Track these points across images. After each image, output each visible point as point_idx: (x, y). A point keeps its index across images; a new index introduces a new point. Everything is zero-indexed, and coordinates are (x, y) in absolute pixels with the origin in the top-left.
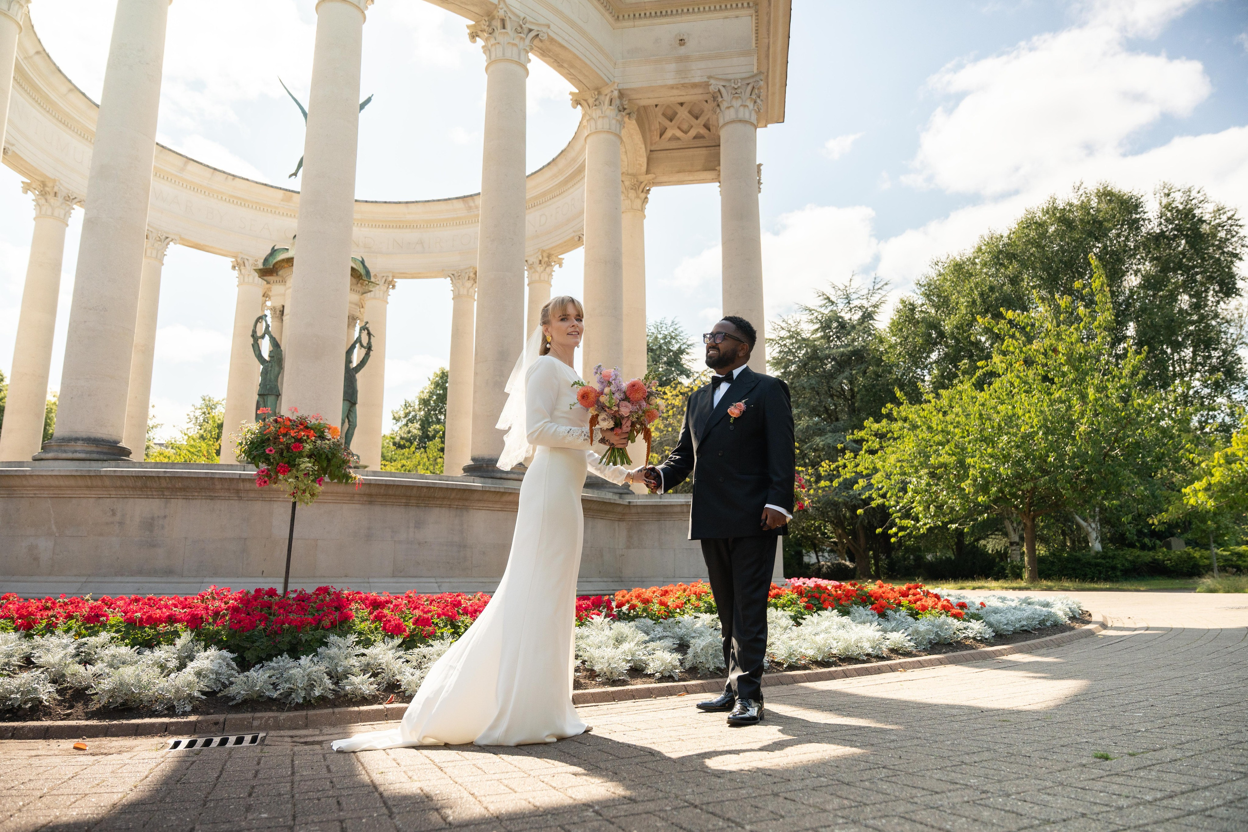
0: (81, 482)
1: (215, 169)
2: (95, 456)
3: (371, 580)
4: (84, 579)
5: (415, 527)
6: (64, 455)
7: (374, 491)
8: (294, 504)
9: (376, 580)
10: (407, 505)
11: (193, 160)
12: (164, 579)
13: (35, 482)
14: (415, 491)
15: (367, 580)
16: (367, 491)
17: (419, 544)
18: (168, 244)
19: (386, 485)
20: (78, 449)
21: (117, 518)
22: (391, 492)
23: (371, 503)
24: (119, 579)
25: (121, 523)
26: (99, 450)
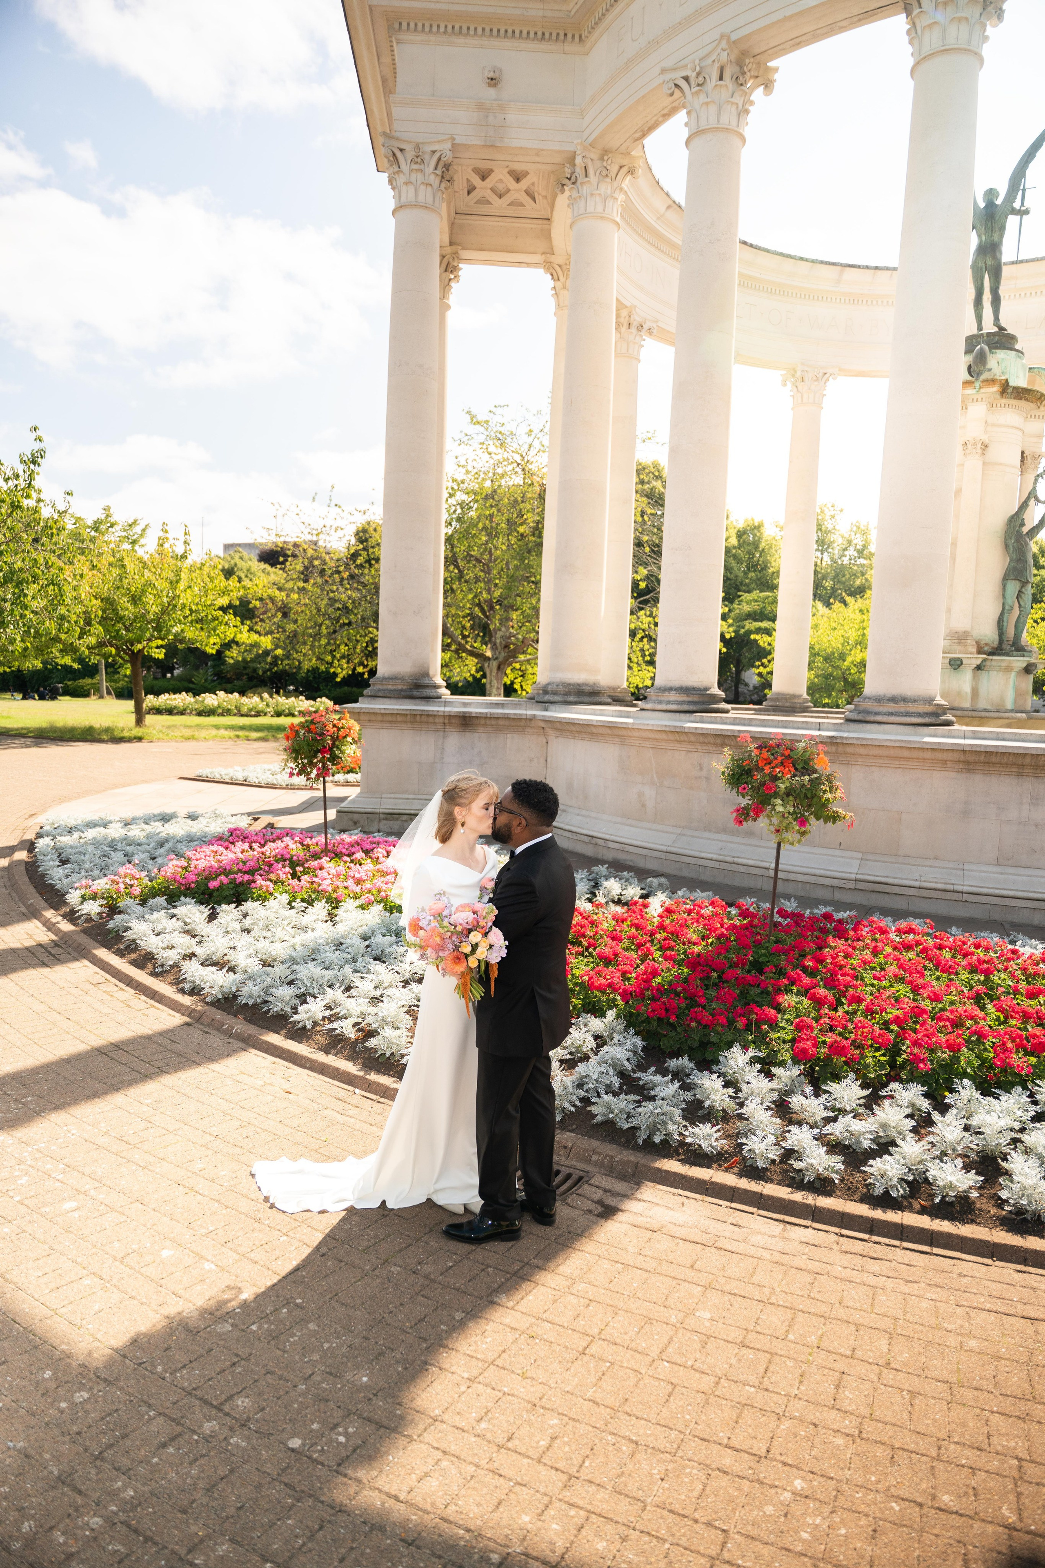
0: (671, 737)
1: (876, 268)
2: (686, 707)
3: (966, 867)
4: (679, 831)
5: (1031, 803)
6: (659, 707)
7: (971, 758)
8: (779, 844)
9: (972, 867)
10: (1019, 775)
11: (850, 266)
12: (745, 840)
13: (636, 734)
14: (1028, 760)
15: (961, 866)
16: (962, 758)
17: (1036, 826)
18: (828, 380)
19: (986, 752)
20: (672, 699)
21: (704, 773)
22: (994, 760)
23: (969, 771)
24: (706, 834)
25: (708, 779)
26: (690, 699)
